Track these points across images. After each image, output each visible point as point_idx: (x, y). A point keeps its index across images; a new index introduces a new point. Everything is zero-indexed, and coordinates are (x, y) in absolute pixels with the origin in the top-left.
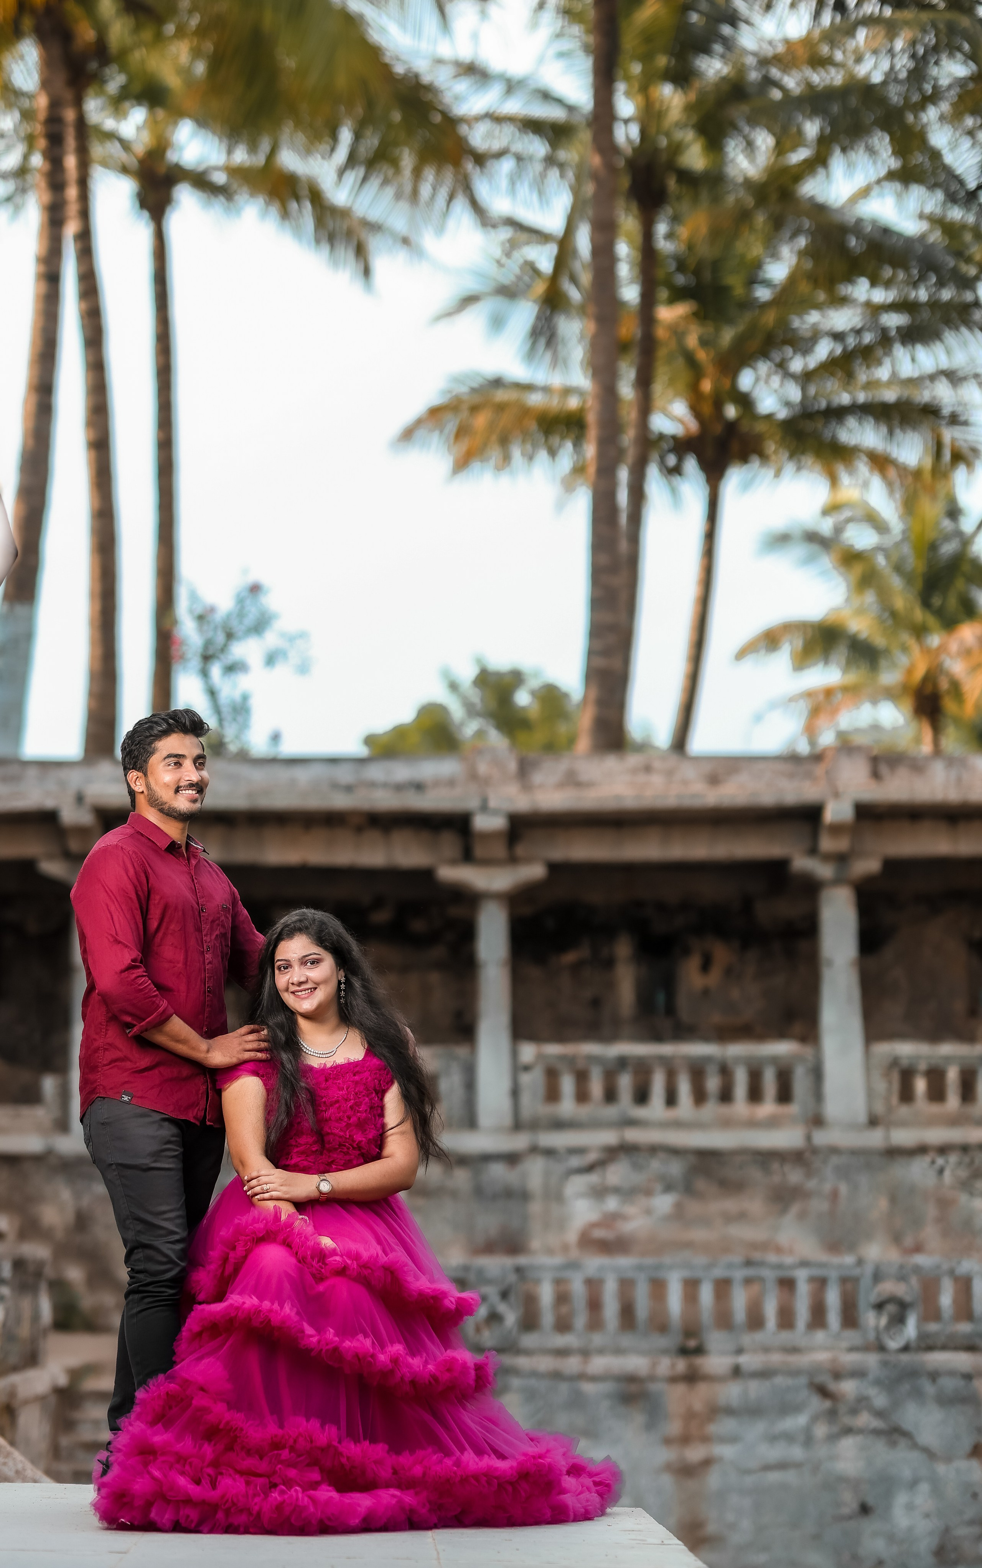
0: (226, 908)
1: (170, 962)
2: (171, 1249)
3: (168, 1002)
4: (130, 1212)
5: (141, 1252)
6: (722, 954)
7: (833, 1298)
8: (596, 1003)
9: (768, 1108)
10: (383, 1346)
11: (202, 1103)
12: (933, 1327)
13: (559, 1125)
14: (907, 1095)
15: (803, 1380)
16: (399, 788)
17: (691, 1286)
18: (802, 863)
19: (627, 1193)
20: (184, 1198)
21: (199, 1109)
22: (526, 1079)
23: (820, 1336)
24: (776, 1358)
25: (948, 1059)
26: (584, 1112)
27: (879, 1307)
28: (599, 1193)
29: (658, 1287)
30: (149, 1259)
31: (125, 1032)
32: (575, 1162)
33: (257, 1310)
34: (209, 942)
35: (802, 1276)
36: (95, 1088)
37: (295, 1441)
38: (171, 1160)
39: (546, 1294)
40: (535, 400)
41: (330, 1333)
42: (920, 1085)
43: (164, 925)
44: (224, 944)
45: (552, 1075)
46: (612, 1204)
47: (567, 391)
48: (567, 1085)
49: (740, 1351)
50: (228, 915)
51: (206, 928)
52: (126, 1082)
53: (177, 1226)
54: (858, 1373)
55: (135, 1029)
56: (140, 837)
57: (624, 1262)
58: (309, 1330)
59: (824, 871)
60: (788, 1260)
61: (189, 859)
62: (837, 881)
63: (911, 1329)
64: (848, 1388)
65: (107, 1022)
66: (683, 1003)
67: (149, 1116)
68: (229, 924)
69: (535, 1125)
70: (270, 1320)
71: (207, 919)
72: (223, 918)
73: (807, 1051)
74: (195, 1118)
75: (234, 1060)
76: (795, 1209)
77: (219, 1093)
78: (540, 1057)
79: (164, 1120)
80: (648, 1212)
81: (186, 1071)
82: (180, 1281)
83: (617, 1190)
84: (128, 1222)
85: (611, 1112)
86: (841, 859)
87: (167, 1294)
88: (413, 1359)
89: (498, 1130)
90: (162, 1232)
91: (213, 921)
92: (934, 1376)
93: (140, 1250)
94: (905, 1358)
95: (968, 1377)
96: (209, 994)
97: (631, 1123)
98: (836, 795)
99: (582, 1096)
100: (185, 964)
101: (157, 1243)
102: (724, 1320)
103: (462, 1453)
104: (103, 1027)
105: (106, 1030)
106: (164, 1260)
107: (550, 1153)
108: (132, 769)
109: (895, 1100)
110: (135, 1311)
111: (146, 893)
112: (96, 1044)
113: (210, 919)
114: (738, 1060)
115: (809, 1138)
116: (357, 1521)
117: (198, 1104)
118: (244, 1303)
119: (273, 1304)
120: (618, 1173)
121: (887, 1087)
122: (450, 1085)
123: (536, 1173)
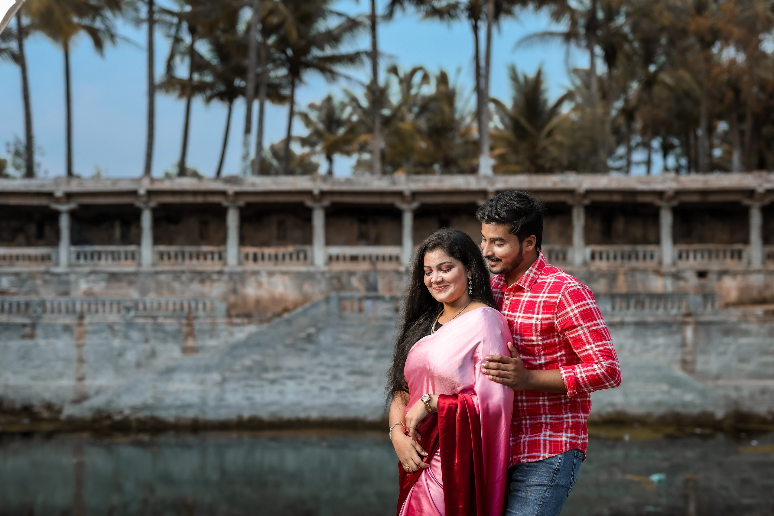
7: (115, 306)
9: (129, 262)
12: (138, 313)
13: (79, 266)
14: (162, 259)
15: (107, 325)
17: (82, 304)
18: (137, 204)
19: (95, 282)
23: (111, 315)
24: (100, 320)
25: (171, 250)
26: (86, 263)
28: (88, 282)
32: (82, 275)
39: (48, 306)
42: (165, 257)
45: (78, 254)
46: (91, 285)
48: (82, 257)
49: (92, 319)
54: (119, 324)
59: (142, 205)
62: (147, 208)
63: (132, 313)
64: (117, 327)
69: (73, 266)
73: (138, 248)
78: (76, 250)
85: (91, 263)
86: (145, 203)
89: (64, 267)
92: (137, 324)
94: (130, 320)
95: (144, 324)
97: (96, 265)
98: (141, 188)
99: (85, 259)
102: (89, 311)
107: (76, 273)
109: (159, 260)
114: (122, 250)
115: (137, 269)
120: (92, 277)
121: (157, 257)
122: (54, 257)
123: (72, 277)
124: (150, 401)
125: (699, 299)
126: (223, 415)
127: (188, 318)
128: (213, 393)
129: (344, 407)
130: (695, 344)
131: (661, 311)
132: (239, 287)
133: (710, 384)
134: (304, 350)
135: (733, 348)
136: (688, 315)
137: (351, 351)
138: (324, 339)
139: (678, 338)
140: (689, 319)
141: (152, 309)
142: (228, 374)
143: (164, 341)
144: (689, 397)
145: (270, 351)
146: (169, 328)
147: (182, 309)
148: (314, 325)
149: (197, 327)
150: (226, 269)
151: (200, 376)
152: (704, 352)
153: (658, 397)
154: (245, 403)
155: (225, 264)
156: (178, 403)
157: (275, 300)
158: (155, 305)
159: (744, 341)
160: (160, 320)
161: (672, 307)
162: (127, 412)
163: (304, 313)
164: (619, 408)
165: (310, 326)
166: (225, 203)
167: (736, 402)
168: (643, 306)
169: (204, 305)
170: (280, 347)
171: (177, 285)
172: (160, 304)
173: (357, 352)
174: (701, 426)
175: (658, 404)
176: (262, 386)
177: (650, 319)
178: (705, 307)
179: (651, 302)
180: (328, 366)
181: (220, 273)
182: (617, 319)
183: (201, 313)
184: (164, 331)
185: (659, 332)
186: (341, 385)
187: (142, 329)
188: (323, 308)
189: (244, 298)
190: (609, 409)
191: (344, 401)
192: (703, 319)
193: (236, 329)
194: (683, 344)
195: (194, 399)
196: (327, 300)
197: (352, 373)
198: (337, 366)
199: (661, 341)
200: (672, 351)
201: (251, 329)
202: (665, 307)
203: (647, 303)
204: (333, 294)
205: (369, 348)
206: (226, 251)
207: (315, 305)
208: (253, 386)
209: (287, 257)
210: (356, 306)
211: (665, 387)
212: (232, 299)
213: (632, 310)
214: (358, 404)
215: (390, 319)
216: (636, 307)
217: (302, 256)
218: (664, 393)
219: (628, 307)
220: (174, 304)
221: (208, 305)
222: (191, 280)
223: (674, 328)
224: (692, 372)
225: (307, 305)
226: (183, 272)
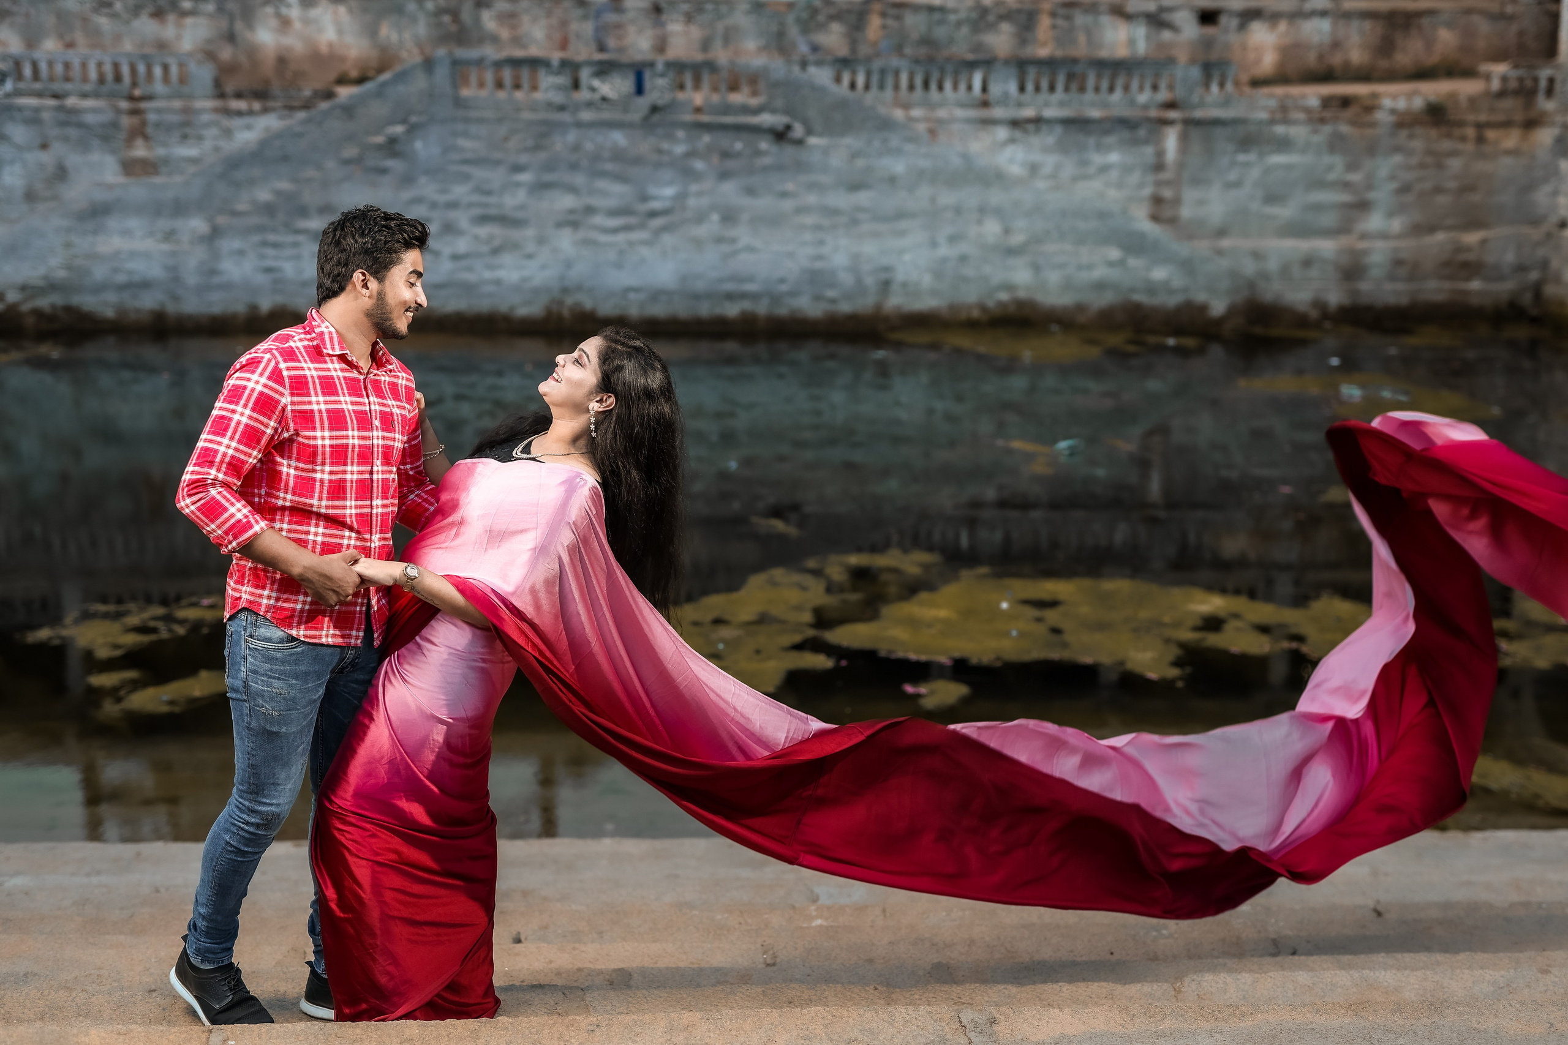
12: (21, 85)
63: (9, 86)
92: (20, 109)
95: (37, 110)
124: (62, 274)
125: (1195, 72)
126: (216, 304)
127: (131, 98)
128: (194, 259)
129: (468, 288)
130: (1181, 166)
131: (1117, 96)
133: (1202, 247)
134: (383, 171)
135: (1255, 173)
136: (1171, 105)
137: (479, 173)
138: (423, 148)
139: (1149, 151)
140: (1173, 114)
141: (52, 79)
142: (221, 220)
143: (83, 146)
144: (1159, 274)
145: (311, 173)
146: (90, 119)
147: (118, 78)
148: (404, 121)
149: (152, 117)
151: (164, 224)
152: (1197, 181)
153: (1100, 273)
154: (261, 279)
156: (121, 278)
157: (318, 59)
158: (59, 69)
159: (1278, 159)
160: (71, 101)
161: (1141, 88)
162: (12, 297)
163: (380, 93)
164: (1022, 294)
165: (392, 122)
167: (1251, 285)
168: (1082, 89)
169: (166, 68)
170: (331, 164)
171: (103, 22)
172: (67, 66)
173: (495, 177)
174: (1178, 331)
175: (1100, 286)
176: (296, 245)
177: (1095, 113)
178: (1207, 85)
179: (1099, 76)
180: (434, 205)
182: (1029, 112)
183: (159, 87)
184: (80, 125)
185: (1110, 140)
186: (462, 245)
187: (34, 119)
188: (420, 82)
189: (253, 52)
190: (1004, 296)
191: (470, 277)
192: (1198, 114)
193: (238, 122)
194: (1159, 166)
195: (155, 271)
196: (429, 64)
197: (483, 219)
198: (453, 205)
199: (1114, 157)
200: (1135, 178)
201: (269, 123)
202: (1126, 88)
203: (1091, 82)
204: (441, 52)
205: (518, 168)
207: (402, 77)
208: (276, 245)
210: (489, 77)
211: (1115, 254)
212: (226, 53)
213: (1059, 94)
214: (498, 282)
215: (562, 108)
216: (1067, 89)
218: (1111, 264)
219: (1052, 88)
220: (100, 65)
221: (174, 70)
222: (135, 11)
223: (1142, 133)
224: (1172, 221)
225: (386, 76)
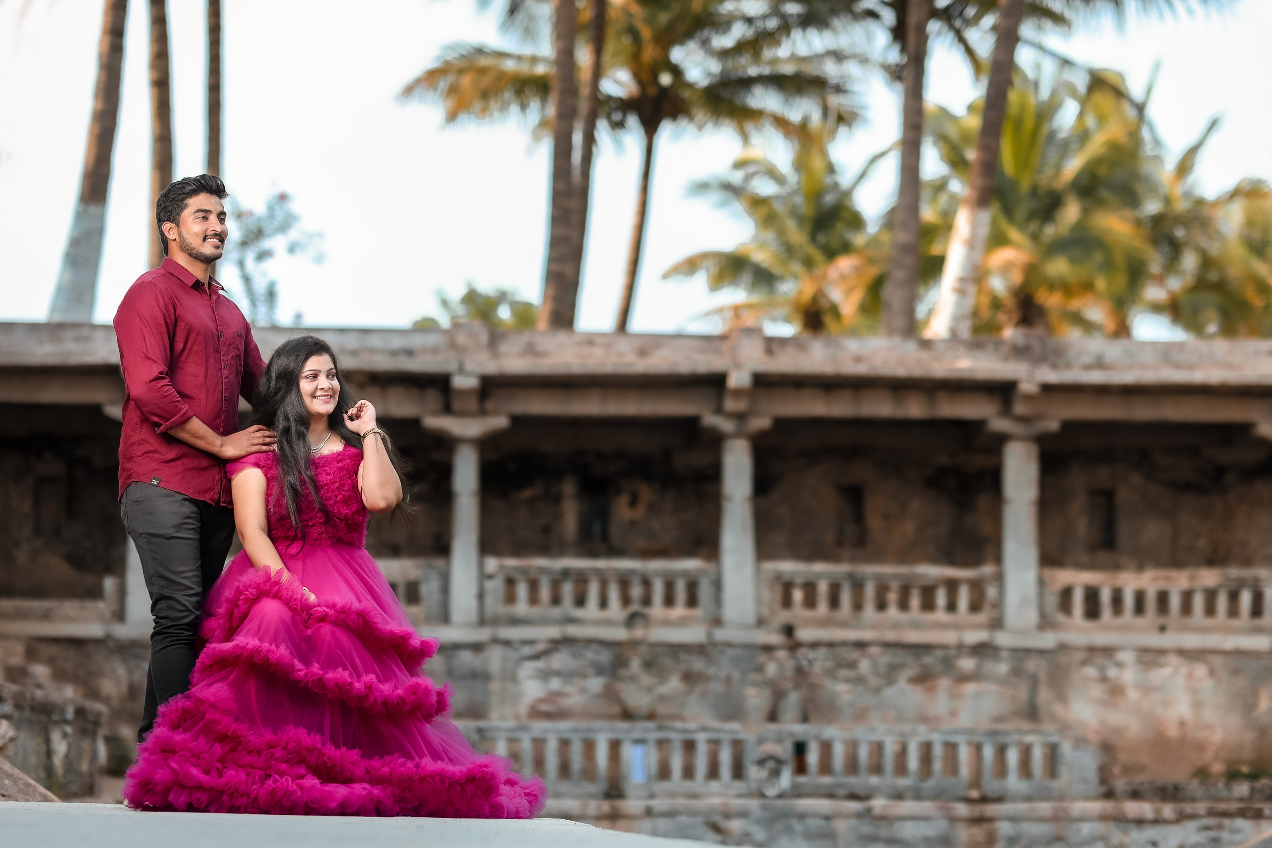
0: (240, 335)
1: (193, 375)
2: (188, 601)
3: (189, 406)
4: (157, 571)
5: (163, 603)
6: (646, 493)
7: (725, 756)
8: (546, 530)
9: (679, 611)
10: (359, 676)
11: (218, 488)
12: (802, 779)
13: (515, 621)
14: (787, 602)
15: (699, 819)
16: (394, 353)
18: (711, 420)
19: (567, 675)
20: (199, 562)
21: (214, 493)
22: (489, 585)
23: (714, 785)
24: (680, 802)
25: (820, 575)
26: (535, 612)
27: (761, 762)
28: (545, 675)
29: (589, 746)
30: (171, 608)
31: (155, 430)
32: (527, 650)
33: (257, 650)
34: (226, 361)
35: (701, 738)
36: (131, 475)
37: (287, 744)
38: (190, 532)
40: (510, 65)
41: (316, 668)
42: (798, 595)
43: (189, 346)
44: (238, 363)
45: (510, 582)
46: (555, 684)
47: (534, 60)
48: (522, 590)
49: (652, 796)
50: (241, 340)
51: (223, 350)
52: (155, 470)
53: (194, 583)
54: (743, 814)
55: (162, 427)
56: (171, 277)
57: (563, 726)
58: (298, 665)
59: (726, 426)
60: (691, 725)
61: (210, 296)
62: (738, 435)
63: (786, 779)
64: (736, 825)
65: (141, 422)
66: (615, 531)
67: (173, 496)
68: (242, 347)
69: (495, 622)
70: (268, 658)
71: (224, 343)
72: (238, 342)
73: (709, 567)
74: (211, 499)
75: (244, 453)
76: (699, 689)
77: (230, 481)
78: (502, 568)
79: (185, 500)
80: (583, 690)
81: (204, 463)
82: (195, 626)
83: (558, 674)
84: (154, 579)
85: (556, 612)
86: (740, 417)
87: (184, 635)
88: (384, 685)
89: (467, 625)
90: (181, 587)
91: (229, 345)
92: (802, 816)
93: (163, 601)
94: (780, 803)
95: (827, 818)
96: (225, 402)
97: (572, 621)
98: (738, 366)
99: (533, 600)
100: (206, 377)
101: (177, 596)
103: (421, 758)
104: (138, 426)
105: (141, 429)
106: (183, 608)
107: (507, 643)
108: (167, 221)
109: (777, 606)
110: (158, 648)
111: (173, 321)
112: (132, 440)
113: (227, 343)
114: (657, 573)
115: (710, 635)
116: (335, 804)
117: (214, 489)
118: (247, 643)
119: (271, 645)
120: (560, 660)
121: (772, 596)
122: (430, 589)
123: (495, 658)
132: (1044, 695)
141: (849, 769)
146: (908, 830)
149: (1004, 828)
150: (1003, 639)
155: (997, 624)
157: (1168, 741)
158: (864, 754)
166: (999, 424)
169: (1027, 753)
172: (877, 750)
181: (982, 650)
183: (1014, 783)
184: (893, 841)
187: (822, 831)
193: (1137, 836)
206: (999, 578)
209: (1198, 602)
217: (1246, 598)
221: (1038, 755)
222: (890, 674)
226: (861, 645)
